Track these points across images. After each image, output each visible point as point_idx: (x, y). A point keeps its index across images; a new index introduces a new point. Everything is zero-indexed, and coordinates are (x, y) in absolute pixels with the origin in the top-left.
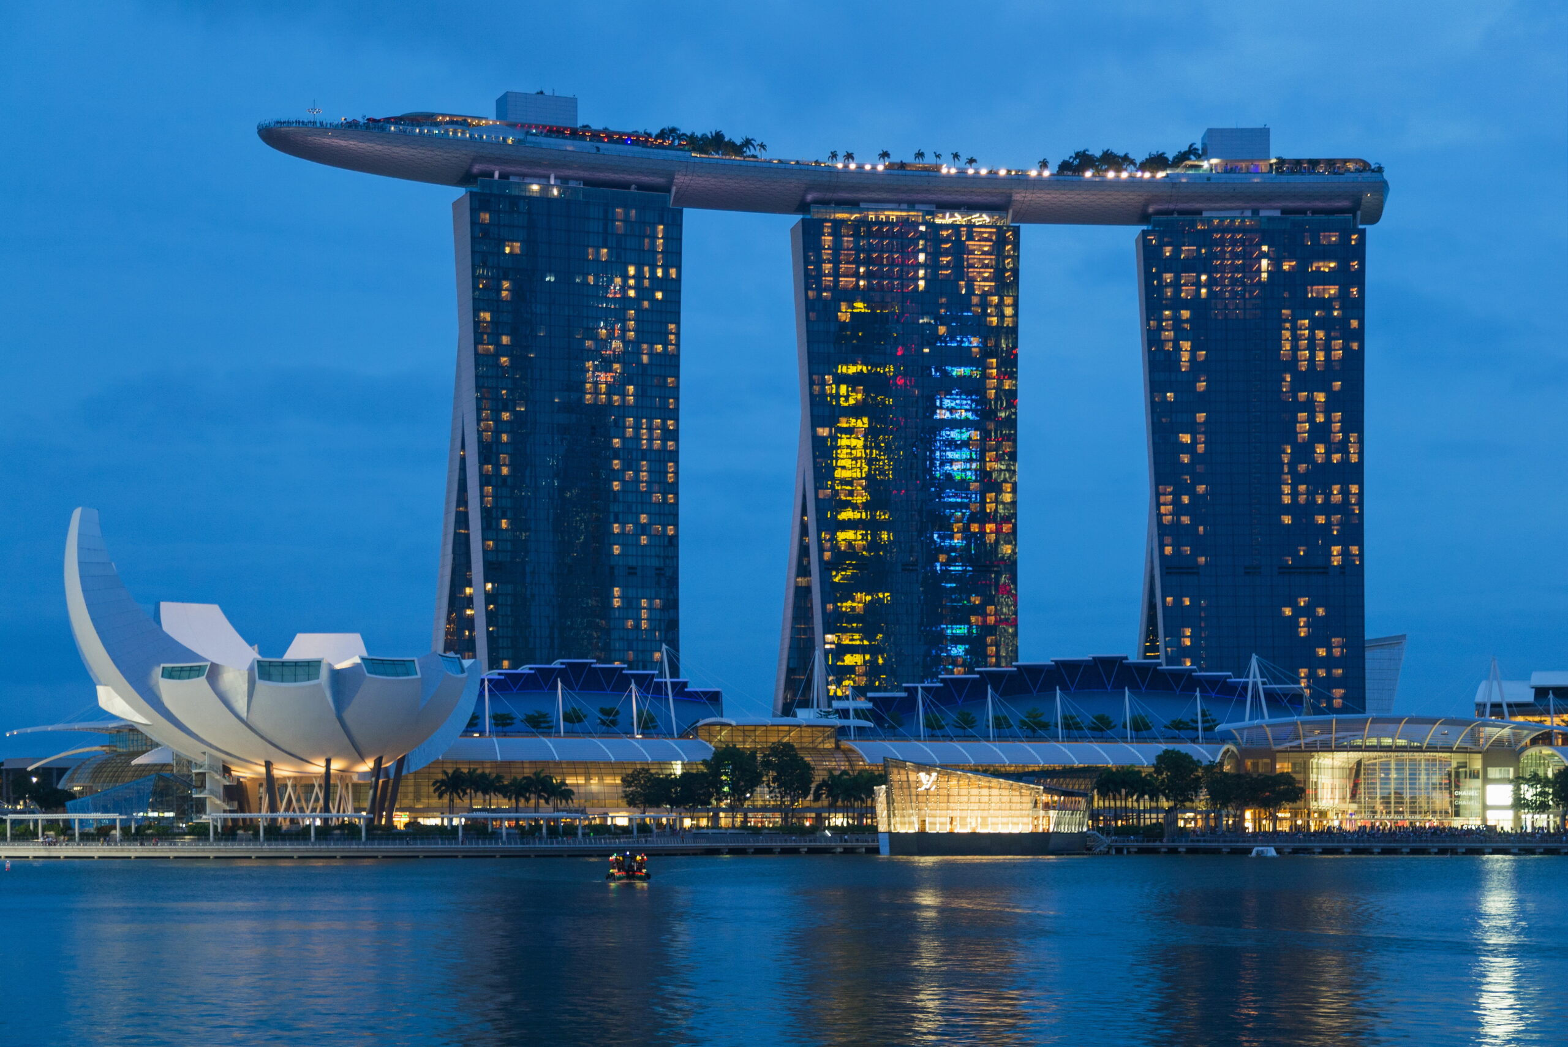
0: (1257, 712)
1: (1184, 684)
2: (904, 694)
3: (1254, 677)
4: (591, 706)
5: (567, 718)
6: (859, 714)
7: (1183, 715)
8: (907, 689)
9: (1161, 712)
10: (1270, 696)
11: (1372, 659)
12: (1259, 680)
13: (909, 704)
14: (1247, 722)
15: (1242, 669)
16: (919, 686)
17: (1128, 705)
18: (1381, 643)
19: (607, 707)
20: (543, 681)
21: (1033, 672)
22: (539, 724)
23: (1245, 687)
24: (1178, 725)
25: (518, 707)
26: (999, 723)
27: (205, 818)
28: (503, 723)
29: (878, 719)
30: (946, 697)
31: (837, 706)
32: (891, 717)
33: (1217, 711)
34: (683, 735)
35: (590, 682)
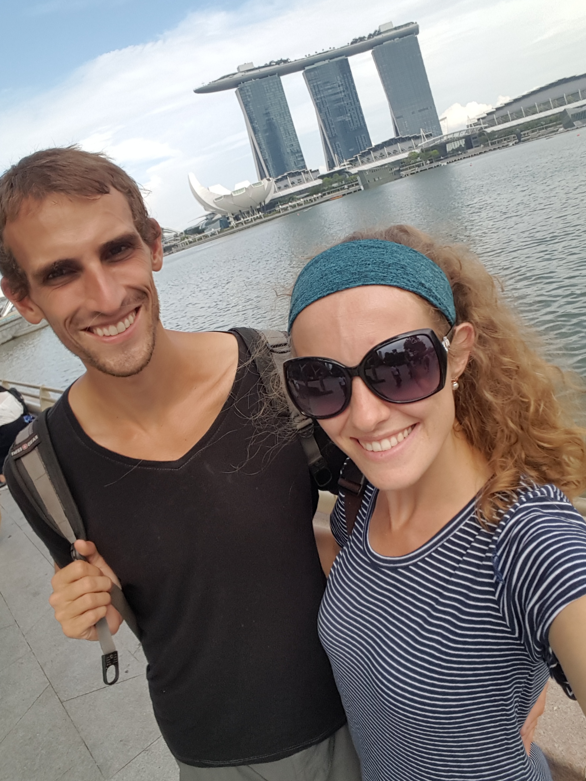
0: (425, 141)
1: (409, 139)
2: (354, 158)
4: (295, 179)
5: (292, 184)
6: (348, 164)
7: (411, 145)
8: (355, 157)
9: (406, 146)
10: (427, 136)
12: (423, 133)
13: (356, 159)
14: (423, 143)
15: (420, 133)
16: (357, 155)
17: (399, 146)
19: (298, 179)
20: (285, 178)
21: (377, 146)
22: (286, 186)
23: (421, 136)
24: (410, 147)
25: (282, 184)
26: (375, 157)
27: (232, 224)
28: (279, 188)
29: (351, 164)
30: (363, 155)
31: (342, 164)
32: (353, 163)
33: (417, 141)
34: (315, 179)
35: (292, 175)
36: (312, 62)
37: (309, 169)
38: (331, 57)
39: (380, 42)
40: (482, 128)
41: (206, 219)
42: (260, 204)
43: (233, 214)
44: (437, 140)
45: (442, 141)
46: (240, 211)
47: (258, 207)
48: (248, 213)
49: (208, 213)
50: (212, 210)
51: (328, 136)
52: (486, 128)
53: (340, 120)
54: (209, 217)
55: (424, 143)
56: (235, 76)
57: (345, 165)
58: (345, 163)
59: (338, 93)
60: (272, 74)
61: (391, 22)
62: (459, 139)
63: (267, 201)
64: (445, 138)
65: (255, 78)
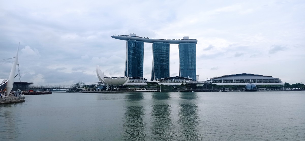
1: (183, 78)
3: (189, 78)
4: (137, 80)
7: (183, 81)
9: (181, 81)
11: (197, 77)
13: (162, 80)
17: (179, 80)
18: (197, 75)
19: (139, 80)
20: (133, 78)
21: (171, 78)
22: (133, 82)
24: (183, 82)
25: (132, 80)
26: (169, 81)
27: (108, 89)
28: (130, 81)
29: (160, 81)
30: (165, 79)
31: (156, 80)
32: (161, 81)
33: (186, 80)
34: (145, 83)
35: (137, 78)
36: (157, 42)
37: (144, 78)
38: (164, 42)
39: (183, 42)
40: (211, 82)
41: (98, 84)
42: (121, 85)
43: (109, 86)
44: (194, 82)
45: (196, 83)
46: (112, 85)
47: (120, 86)
48: (115, 87)
49: (100, 82)
50: (102, 81)
51: (155, 69)
52: (213, 83)
53: (160, 64)
54: (100, 83)
55: (188, 82)
56: (128, 37)
57: (157, 81)
58: (157, 80)
59: (163, 55)
60: (142, 40)
61: (188, 37)
62: (202, 84)
63: (124, 85)
64: (197, 82)
65: (135, 40)
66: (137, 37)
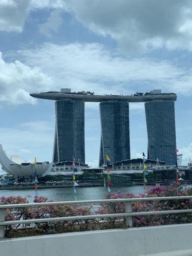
1: (149, 162)
3: (158, 161)
4: (69, 167)
5: (66, 169)
10: (161, 163)
11: (178, 158)
16: (113, 163)
18: (179, 155)
20: (62, 164)
21: (129, 161)
22: (62, 169)
24: (148, 168)
28: (57, 170)
30: (117, 164)
33: (154, 165)
34: (81, 171)
36: (107, 100)
38: (119, 100)
39: (152, 99)
42: (39, 176)
43: (18, 177)
46: (24, 176)
48: (28, 179)
50: (6, 170)
56: (58, 94)
60: (81, 99)
61: (160, 90)
63: (44, 175)
65: (69, 98)
66: (72, 93)
